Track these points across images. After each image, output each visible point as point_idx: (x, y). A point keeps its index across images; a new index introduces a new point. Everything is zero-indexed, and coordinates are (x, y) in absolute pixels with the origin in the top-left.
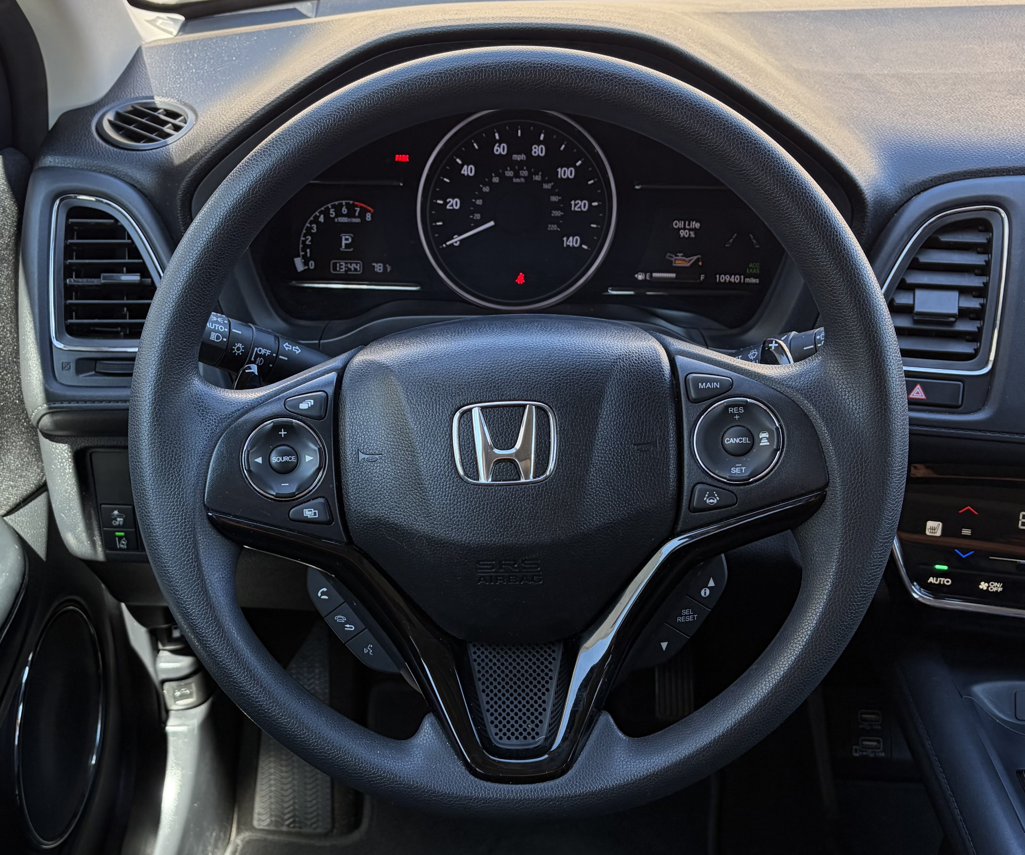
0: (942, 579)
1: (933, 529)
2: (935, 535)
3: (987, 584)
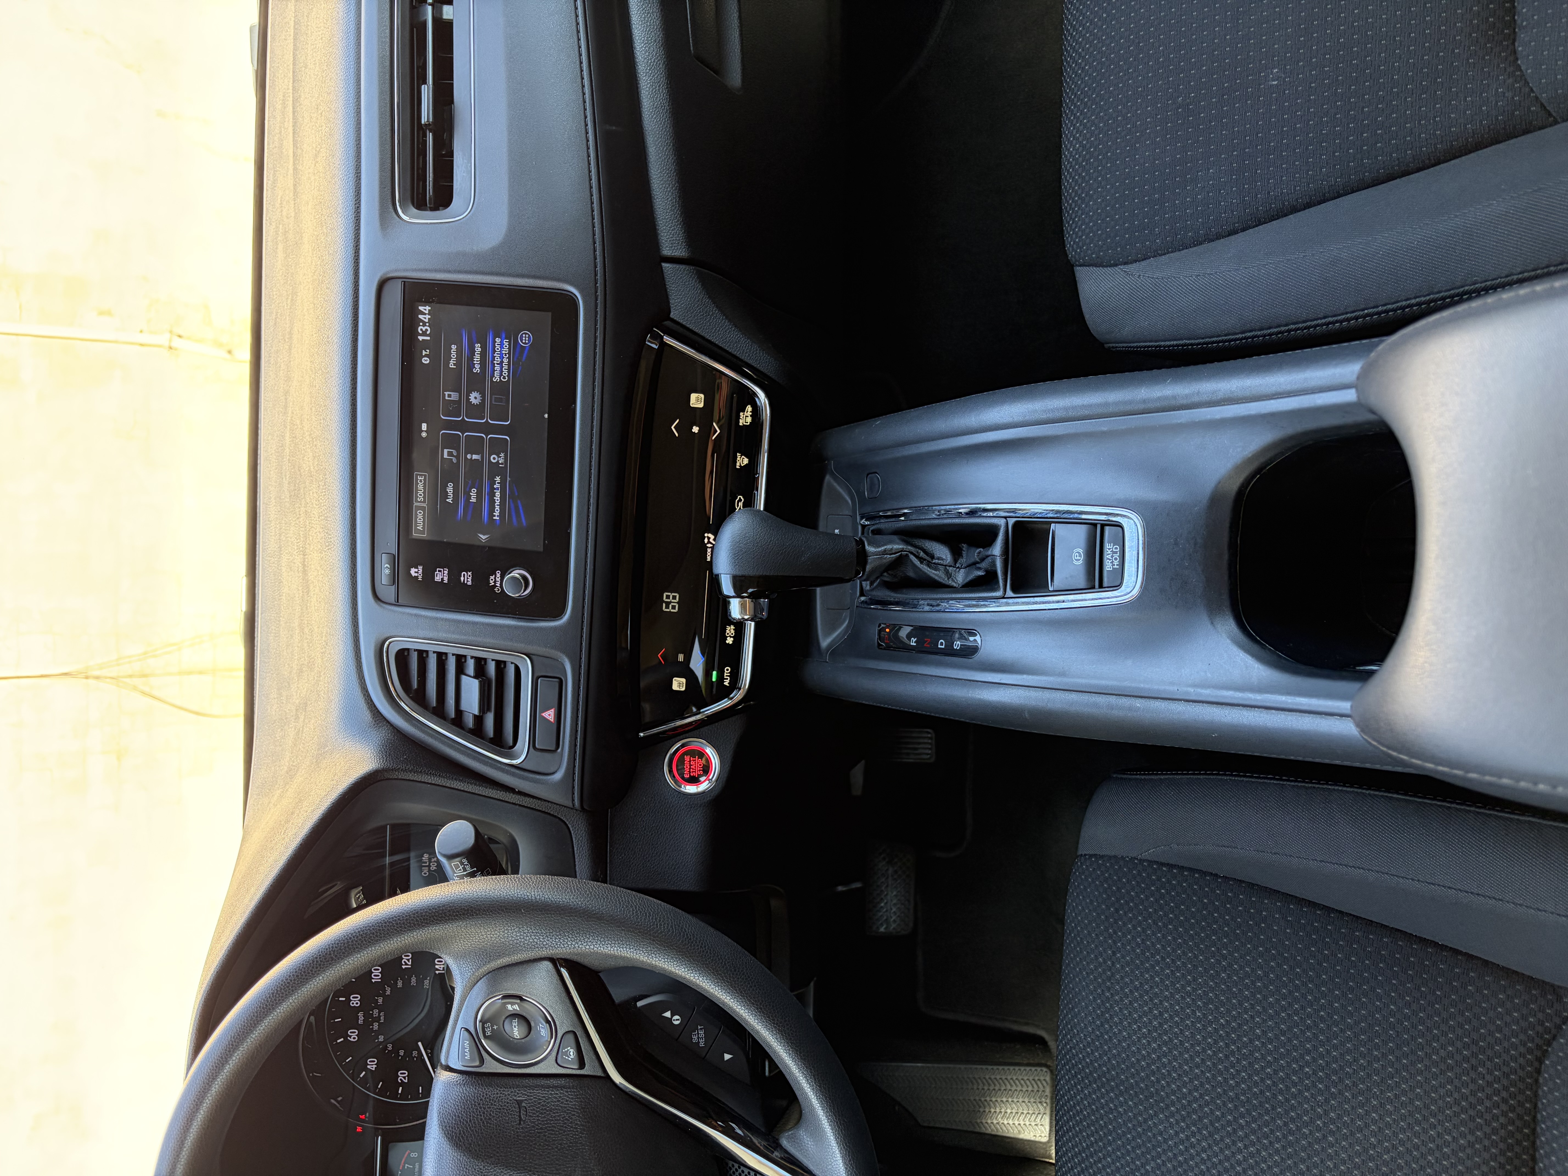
0: (725, 674)
1: (680, 684)
2: (685, 683)
3: (728, 638)
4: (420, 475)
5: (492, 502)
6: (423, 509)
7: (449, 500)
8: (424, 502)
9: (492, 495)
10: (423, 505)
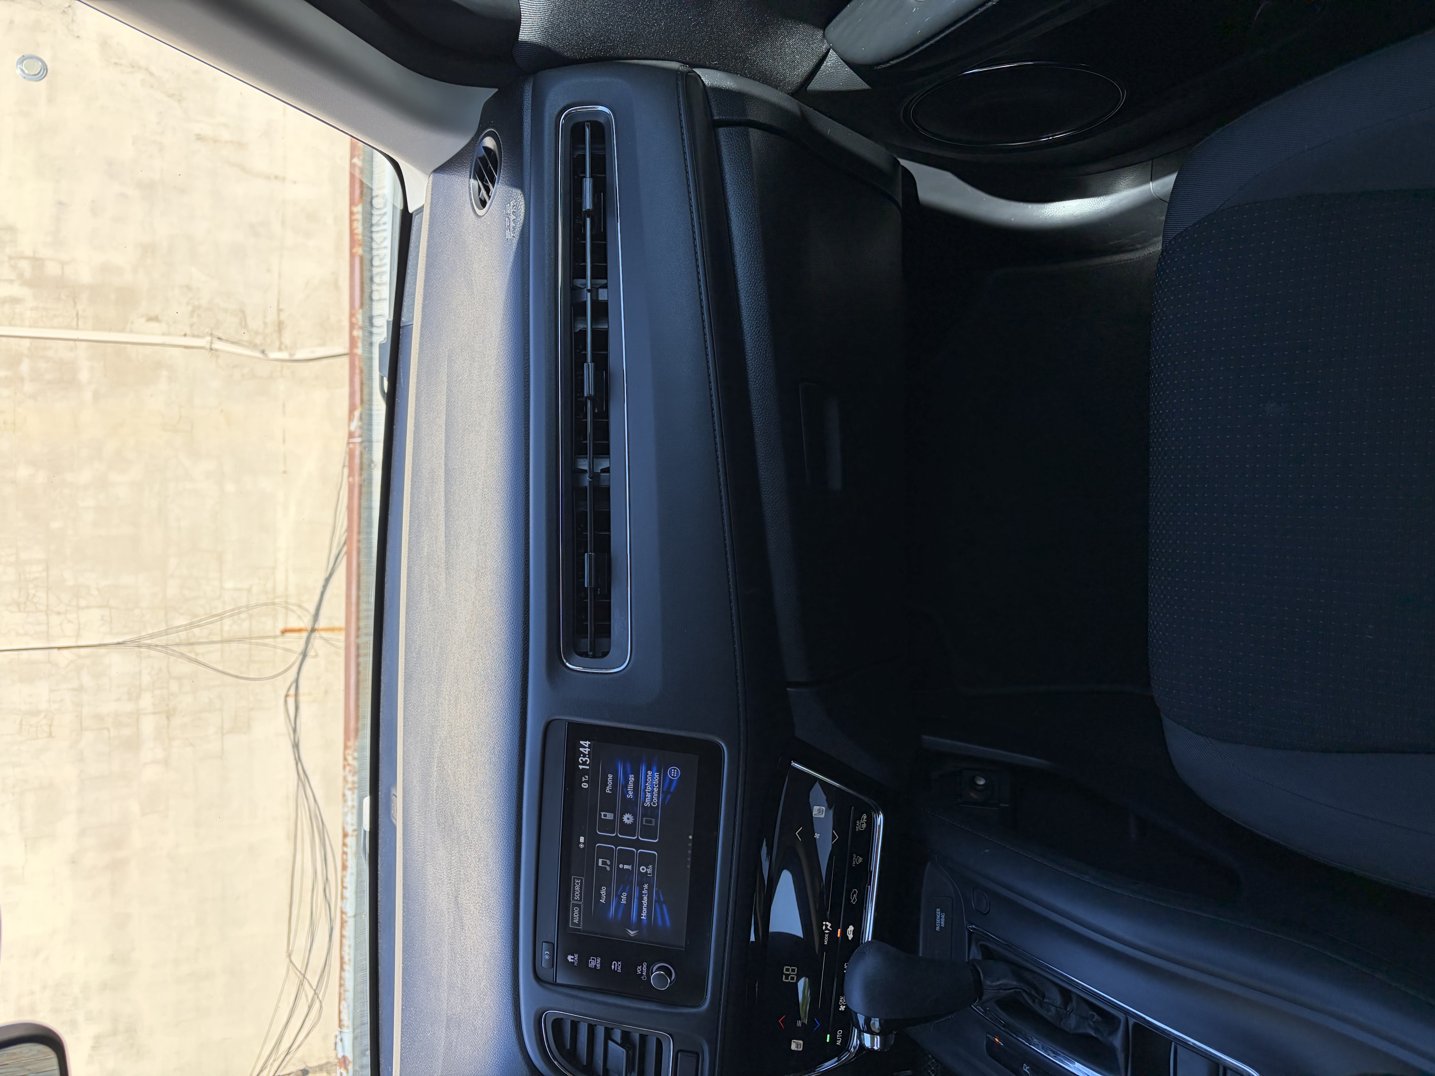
0: (838, 1036)
1: (797, 1045)
2: (802, 1044)
3: (841, 1006)
4: (577, 879)
5: (640, 905)
6: (579, 906)
7: (603, 901)
8: (580, 900)
9: (641, 899)
10: (579, 903)
